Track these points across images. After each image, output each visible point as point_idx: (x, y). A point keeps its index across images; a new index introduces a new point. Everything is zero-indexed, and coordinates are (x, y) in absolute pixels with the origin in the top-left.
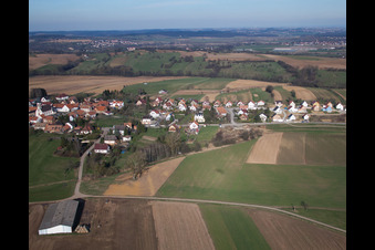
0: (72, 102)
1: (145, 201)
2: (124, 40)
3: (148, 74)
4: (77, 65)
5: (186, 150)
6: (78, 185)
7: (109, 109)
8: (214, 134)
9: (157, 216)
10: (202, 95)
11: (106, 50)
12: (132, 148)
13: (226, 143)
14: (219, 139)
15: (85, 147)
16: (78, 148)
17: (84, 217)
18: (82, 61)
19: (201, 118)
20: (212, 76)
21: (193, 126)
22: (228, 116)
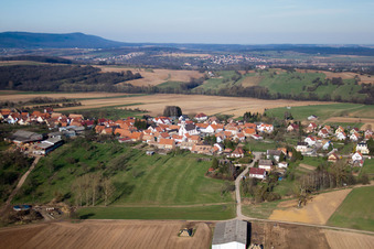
0: (214, 122)
1: (316, 229)
2: (249, 56)
3: (288, 98)
4: (201, 83)
5: (352, 182)
6: (239, 208)
7: (258, 132)
9: (332, 243)
10: (361, 123)
11: (231, 68)
15: (239, 170)
16: (232, 171)
17: (253, 238)
18: (207, 79)
19: (364, 149)
20: (367, 103)
21: (356, 157)
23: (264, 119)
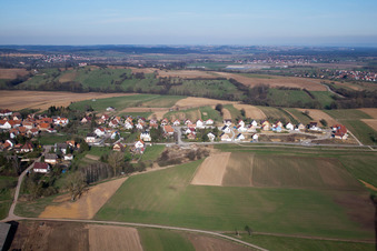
0: (15, 118)
1: (82, 224)
2: (76, 55)
3: (98, 91)
4: (26, 80)
5: (132, 169)
6: (13, 206)
7: (52, 127)
8: (160, 154)
9: (92, 241)
10: (151, 112)
11: (57, 66)
12: (73, 167)
13: (172, 162)
14: (165, 159)
15: (25, 165)
16: (16, 166)
17: (15, 241)
18: (31, 76)
19: (147, 137)
20: (163, 93)
21: (138, 145)
22: (175, 135)
23: (66, 112)
